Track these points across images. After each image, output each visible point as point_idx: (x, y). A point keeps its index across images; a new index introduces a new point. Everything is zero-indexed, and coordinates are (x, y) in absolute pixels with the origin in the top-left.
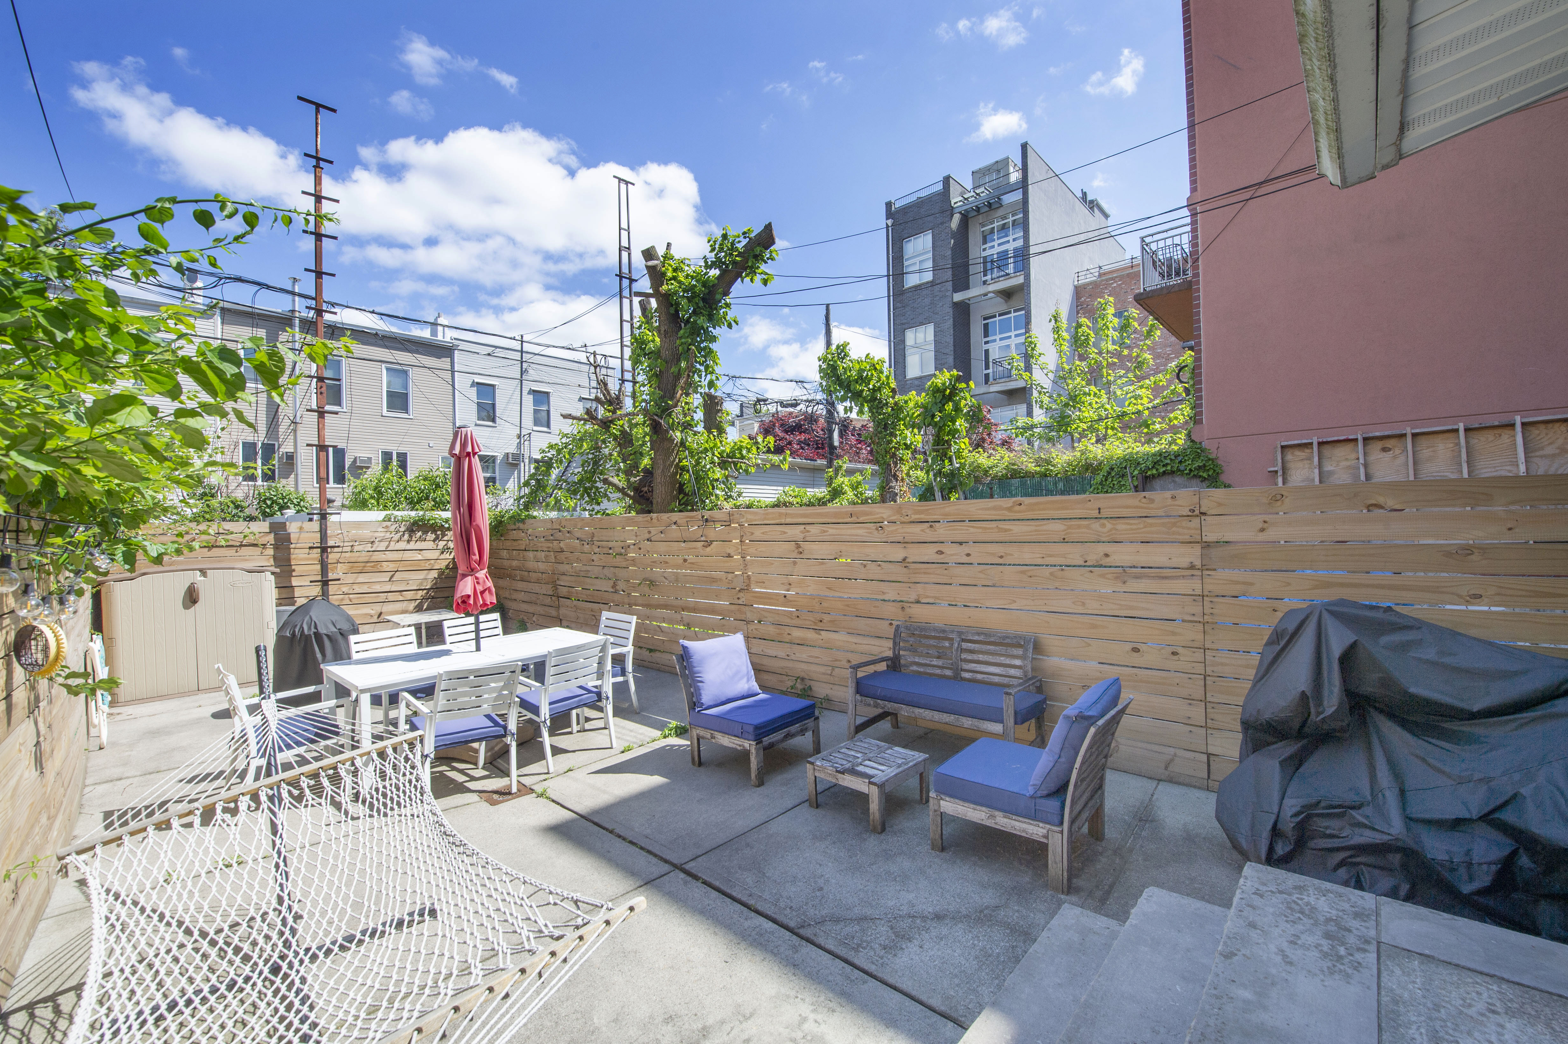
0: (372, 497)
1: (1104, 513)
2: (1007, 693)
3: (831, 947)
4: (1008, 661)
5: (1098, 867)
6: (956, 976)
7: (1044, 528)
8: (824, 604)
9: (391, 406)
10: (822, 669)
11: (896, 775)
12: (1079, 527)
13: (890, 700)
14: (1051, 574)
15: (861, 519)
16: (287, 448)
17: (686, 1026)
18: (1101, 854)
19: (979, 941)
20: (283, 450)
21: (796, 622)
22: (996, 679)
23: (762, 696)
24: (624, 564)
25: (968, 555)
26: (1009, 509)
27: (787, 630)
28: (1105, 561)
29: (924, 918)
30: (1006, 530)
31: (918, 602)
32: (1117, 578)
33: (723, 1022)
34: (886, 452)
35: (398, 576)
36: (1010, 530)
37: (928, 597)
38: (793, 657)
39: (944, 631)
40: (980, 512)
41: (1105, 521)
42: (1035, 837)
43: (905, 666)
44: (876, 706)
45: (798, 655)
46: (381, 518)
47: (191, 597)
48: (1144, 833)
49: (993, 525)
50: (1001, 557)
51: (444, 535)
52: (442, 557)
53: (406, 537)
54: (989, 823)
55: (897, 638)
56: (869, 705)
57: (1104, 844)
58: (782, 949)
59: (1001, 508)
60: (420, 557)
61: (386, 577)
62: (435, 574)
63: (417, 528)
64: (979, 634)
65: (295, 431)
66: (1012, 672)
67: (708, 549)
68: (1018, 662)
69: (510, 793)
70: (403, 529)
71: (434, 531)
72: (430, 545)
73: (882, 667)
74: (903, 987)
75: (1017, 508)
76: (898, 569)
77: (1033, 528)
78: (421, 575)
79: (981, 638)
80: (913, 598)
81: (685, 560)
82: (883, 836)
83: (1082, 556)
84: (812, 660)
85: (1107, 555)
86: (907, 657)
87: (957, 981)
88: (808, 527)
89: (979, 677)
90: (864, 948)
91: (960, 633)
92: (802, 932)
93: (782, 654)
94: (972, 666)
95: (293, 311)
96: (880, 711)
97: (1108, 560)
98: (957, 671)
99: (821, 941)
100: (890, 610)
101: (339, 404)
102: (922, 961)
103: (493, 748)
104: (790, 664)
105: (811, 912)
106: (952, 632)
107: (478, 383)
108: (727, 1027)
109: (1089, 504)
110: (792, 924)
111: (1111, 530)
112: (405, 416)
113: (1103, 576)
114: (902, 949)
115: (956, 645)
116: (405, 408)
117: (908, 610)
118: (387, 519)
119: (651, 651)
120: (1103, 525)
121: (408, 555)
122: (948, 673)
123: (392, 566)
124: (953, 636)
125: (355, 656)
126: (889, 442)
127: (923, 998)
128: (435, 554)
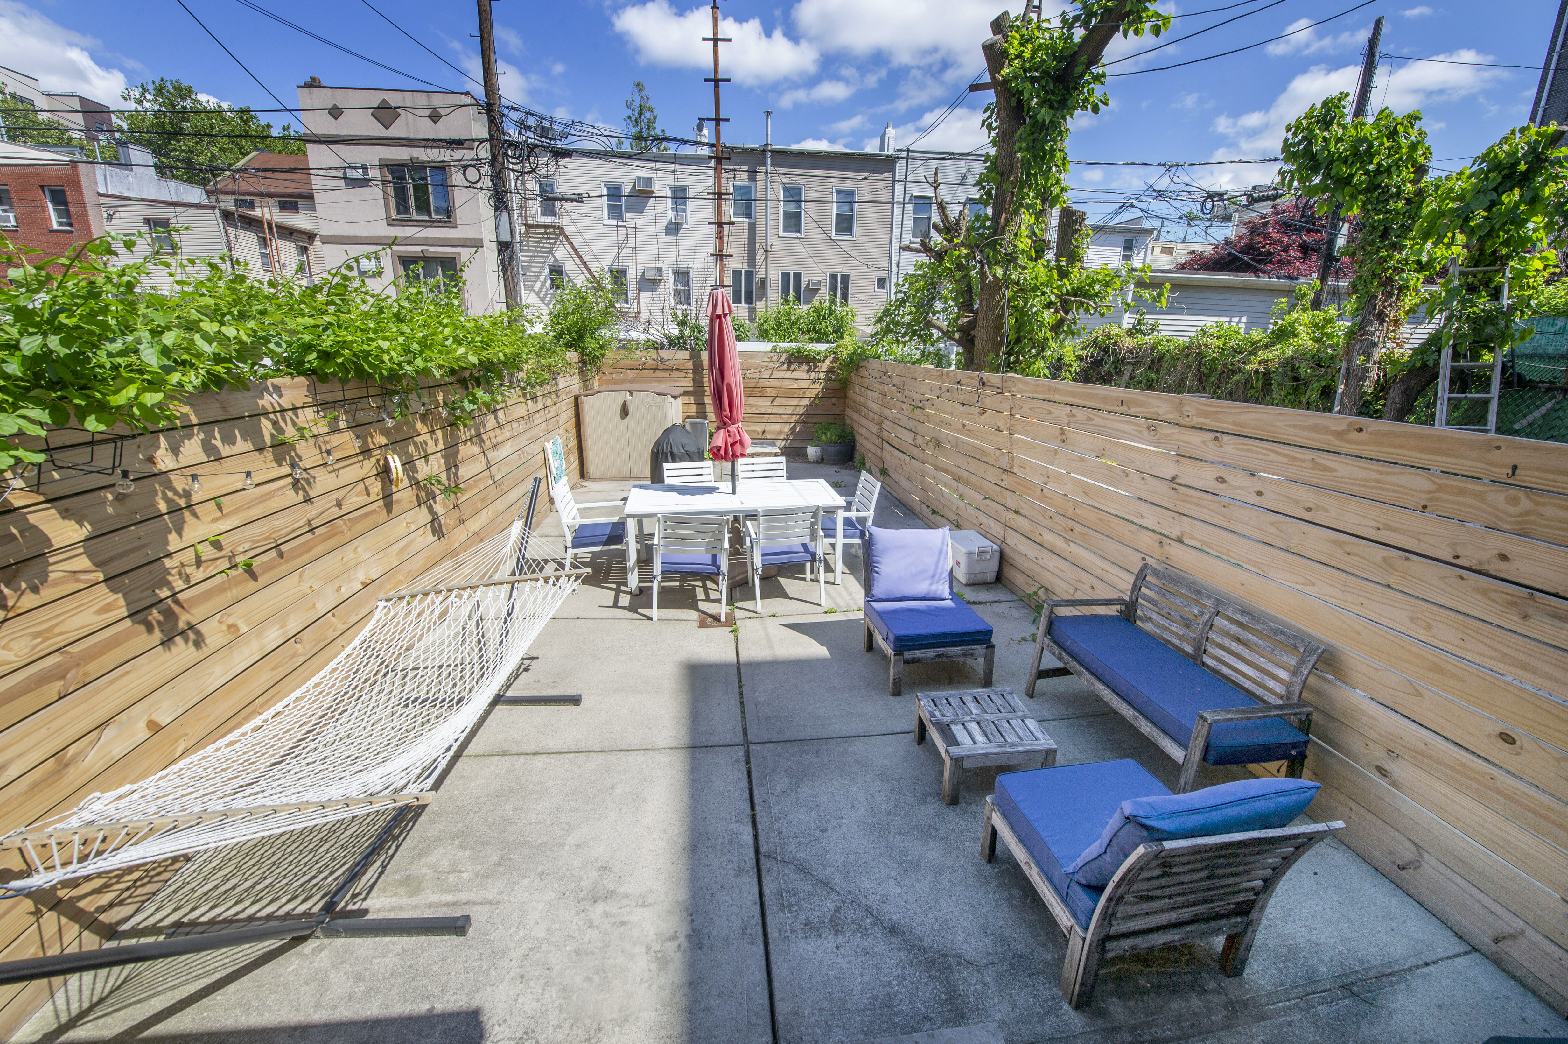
0: (773, 328)
1: (1522, 476)
2: (1202, 717)
3: (767, 891)
4: (1269, 667)
5: (1174, 1006)
6: (832, 1000)
7: (1393, 479)
8: (1078, 511)
9: (839, 230)
10: (1066, 586)
11: (987, 754)
12: (1462, 492)
13: (1075, 659)
14: (1385, 560)
15: (1133, 411)
16: (761, 275)
17: (605, 882)
18: (1203, 991)
19: (900, 983)
20: (759, 276)
21: (1048, 522)
22: (1247, 684)
23: (949, 603)
24: (922, 419)
25: (1260, 494)
26: (1340, 435)
27: (1040, 530)
28: (1496, 567)
29: (878, 921)
30: (1326, 469)
31: (1180, 541)
32: (1512, 604)
33: (627, 896)
34: (1374, 276)
35: (778, 401)
36: (1333, 470)
37: (1193, 538)
38: (1041, 562)
39: (1198, 592)
40: (1292, 430)
41: (1521, 494)
42: (1059, 922)
43: (1141, 619)
44: (1060, 658)
45: (1045, 561)
46: (769, 349)
47: (624, 412)
48: (1322, 1010)
49: (1308, 455)
50: (1309, 510)
51: (816, 367)
52: (814, 386)
53: (786, 366)
54: (1025, 868)
55: (1141, 577)
56: (1054, 654)
57: (1226, 982)
58: (731, 865)
59: (1325, 430)
60: (795, 386)
61: (768, 401)
62: (806, 402)
63: (796, 359)
64: (1244, 612)
65: (766, 259)
66: (1271, 684)
67: (983, 417)
68: (1284, 675)
69: (719, 620)
70: (783, 359)
71: (808, 363)
72: (805, 375)
73: (1112, 611)
74: (775, 971)
75: (1355, 435)
76: (1163, 488)
77: (1375, 476)
78: (795, 402)
79: (1245, 620)
80: (1175, 533)
81: (964, 426)
82: (947, 810)
83: (1452, 545)
84: (1056, 571)
85: (1503, 557)
86: (1144, 609)
87: (826, 1004)
88: (1075, 411)
89: (1225, 670)
90: (790, 911)
91: (1218, 602)
92: (763, 860)
93: (1031, 555)
94: (1220, 653)
95: (766, 145)
96: (1061, 665)
97: (1504, 566)
98: (1201, 651)
99: (766, 880)
100: (1147, 541)
101: (799, 231)
102: (822, 961)
103: (734, 578)
104: (1037, 569)
105: (792, 848)
106: (1209, 597)
107: (916, 197)
108: (625, 902)
109: (1495, 455)
110: (764, 849)
111: (1528, 513)
112: (849, 238)
113: (1484, 592)
114: (820, 936)
115: (1207, 617)
116: (850, 230)
117: (1167, 547)
118: (774, 350)
119: (934, 512)
120: (1515, 501)
121: (786, 383)
122: (1188, 649)
123: (774, 393)
124: (1209, 603)
125: (667, 481)
126: (1384, 260)
127: (778, 996)
128: (805, 384)
